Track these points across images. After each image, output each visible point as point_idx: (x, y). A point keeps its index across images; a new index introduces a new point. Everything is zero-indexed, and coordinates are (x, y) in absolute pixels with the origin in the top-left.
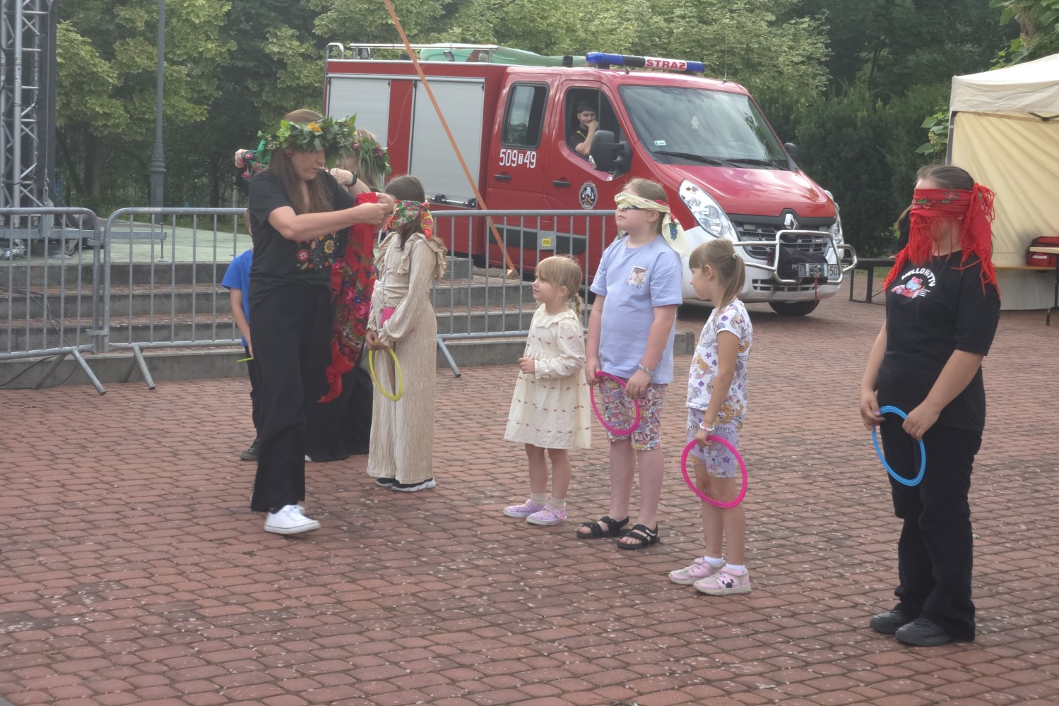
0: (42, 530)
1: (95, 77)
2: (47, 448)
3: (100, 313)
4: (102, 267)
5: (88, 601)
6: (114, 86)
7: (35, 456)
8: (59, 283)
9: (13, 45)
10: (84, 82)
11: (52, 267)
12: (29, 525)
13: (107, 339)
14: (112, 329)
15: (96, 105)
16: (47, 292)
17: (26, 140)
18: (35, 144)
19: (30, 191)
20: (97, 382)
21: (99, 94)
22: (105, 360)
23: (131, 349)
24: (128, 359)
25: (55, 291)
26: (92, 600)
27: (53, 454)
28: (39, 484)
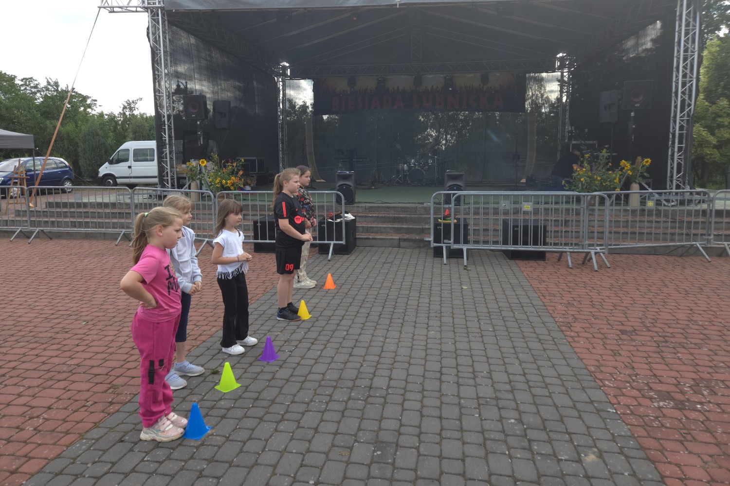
0: (680, 336)
1: (708, 142)
2: (684, 288)
3: (709, 228)
4: (711, 211)
5: (705, 393)
6: (714, 144)
7: (678, 291)
8: (691, 216)
9: (675, 131)
10: (703, 143)
11: (688, 210)
12: (674, 331)
13: (712, 240)
14: (715, 235)
15: (707, 151)
16: (686, 219)
17: (679, 165)
18: (683, 166)
19: (680, 182)
20: (707, 257)
21: (709, 147)
22: (711, 248)
23: (724, 244)
24: (721, 248)
25: (689, 219)
26: (708, 393)
27: (687, 291)
28: (679, 307)
